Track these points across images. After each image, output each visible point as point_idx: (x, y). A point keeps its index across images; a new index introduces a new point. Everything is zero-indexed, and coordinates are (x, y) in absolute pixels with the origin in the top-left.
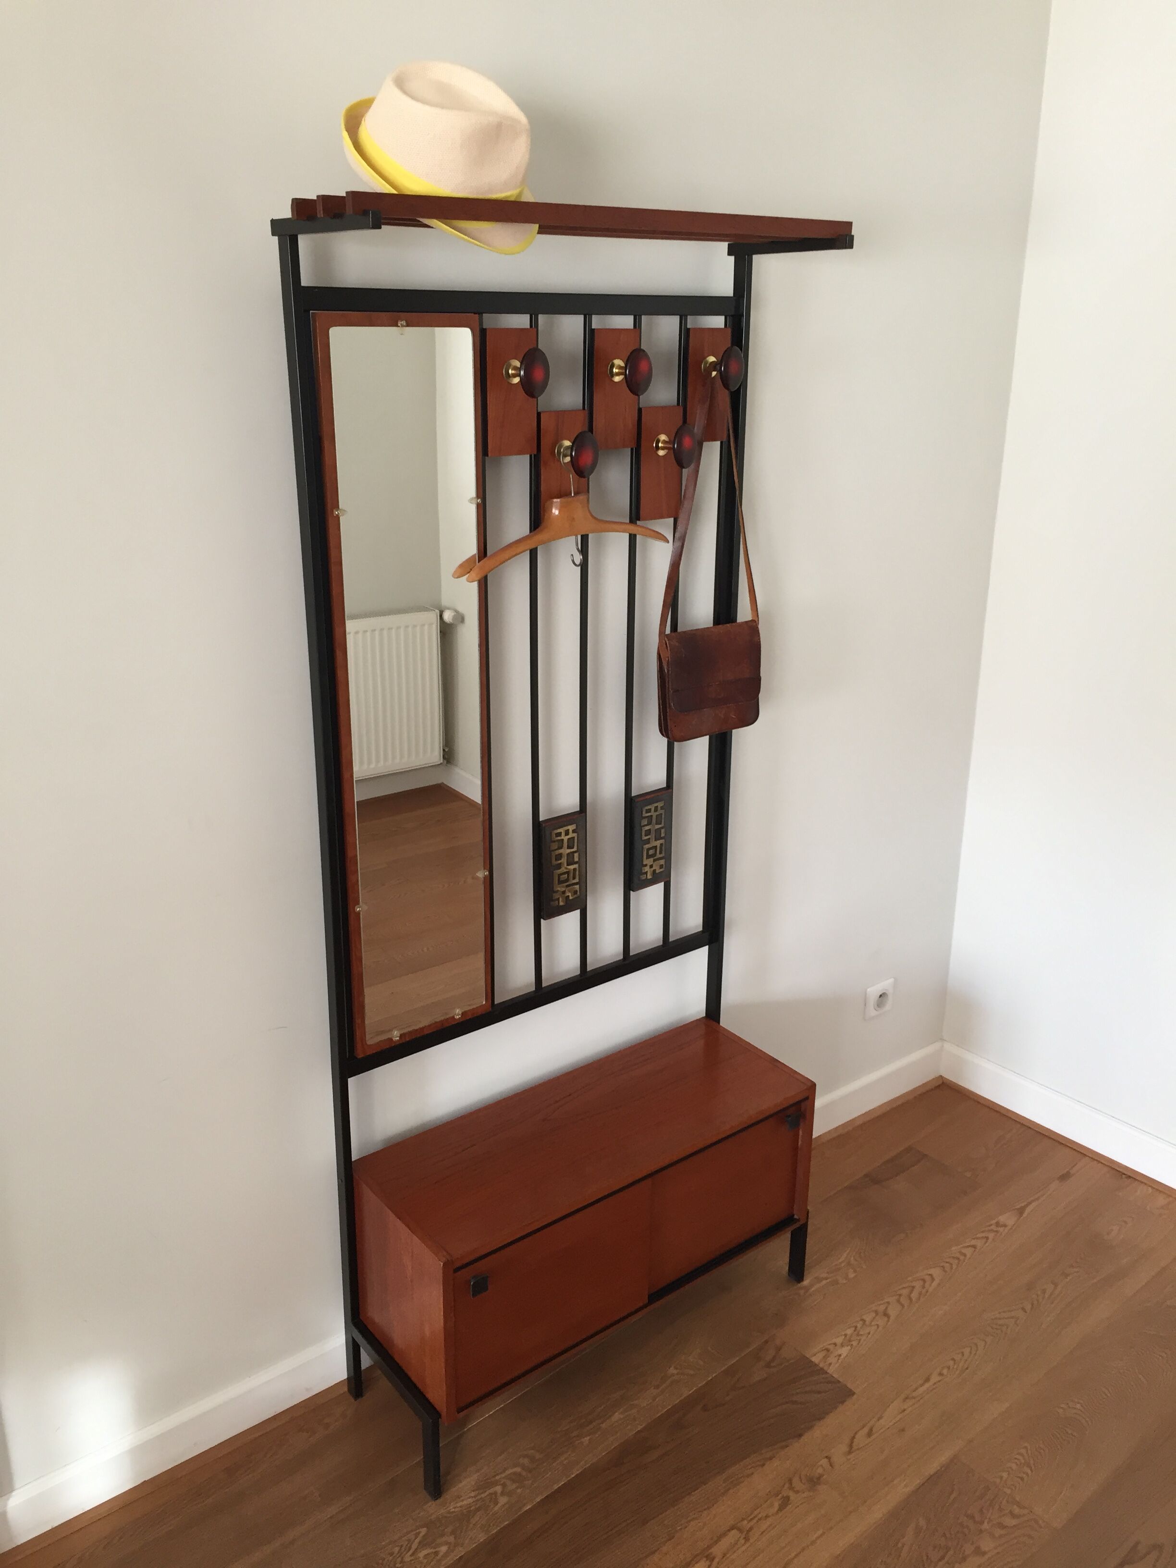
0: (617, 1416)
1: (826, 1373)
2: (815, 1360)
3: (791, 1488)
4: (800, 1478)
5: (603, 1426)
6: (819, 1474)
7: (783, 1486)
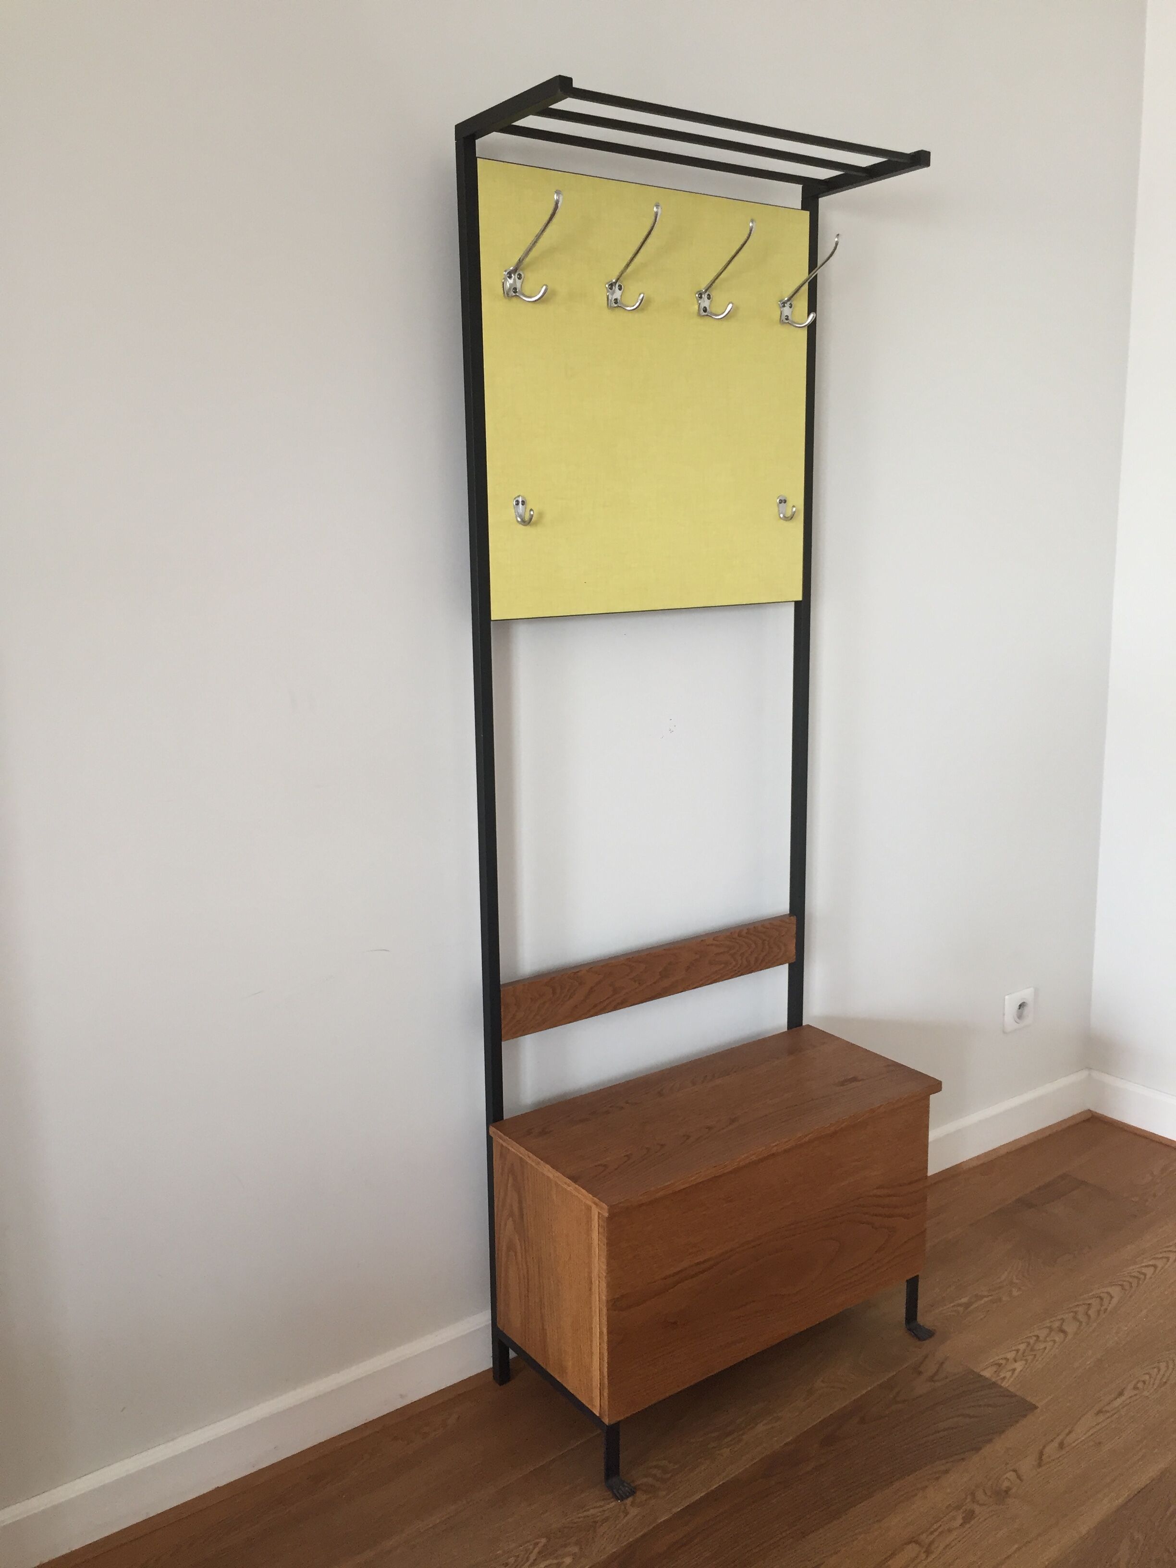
0: (761, 1428)
1: (1001, 1387)
2: (987, 1374)
3: (974, 1500)
4: (984, 1490)
5: (744, 1437)
6: (1007, 1487)
7: (966, 1498)
